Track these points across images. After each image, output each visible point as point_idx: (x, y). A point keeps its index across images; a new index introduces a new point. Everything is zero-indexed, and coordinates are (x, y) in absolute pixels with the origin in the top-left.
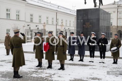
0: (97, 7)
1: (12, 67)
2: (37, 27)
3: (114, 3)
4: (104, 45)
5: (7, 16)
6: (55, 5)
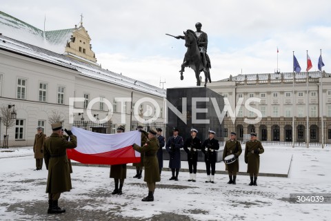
1: (47, 192)
3: (230, 79)
4: (212, 150)
5: (41, 97)
6: (129, 79)
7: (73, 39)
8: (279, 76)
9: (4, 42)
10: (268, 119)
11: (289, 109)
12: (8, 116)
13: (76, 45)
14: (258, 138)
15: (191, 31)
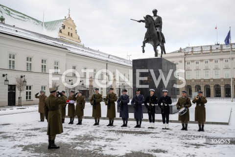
0: (159, 56)
2: (82, 83)
3: (180, 51)
4: (166, 105)
5: (42, 69)
6: (105, 54)
7: (64, 27)
8: (219, 46)
9: (16, 31)
10: (211, 80)
11: (228, 72)
12: (20, 84)
13: (65, 31)
14: (203, 95)
15: (149, 16)
